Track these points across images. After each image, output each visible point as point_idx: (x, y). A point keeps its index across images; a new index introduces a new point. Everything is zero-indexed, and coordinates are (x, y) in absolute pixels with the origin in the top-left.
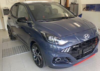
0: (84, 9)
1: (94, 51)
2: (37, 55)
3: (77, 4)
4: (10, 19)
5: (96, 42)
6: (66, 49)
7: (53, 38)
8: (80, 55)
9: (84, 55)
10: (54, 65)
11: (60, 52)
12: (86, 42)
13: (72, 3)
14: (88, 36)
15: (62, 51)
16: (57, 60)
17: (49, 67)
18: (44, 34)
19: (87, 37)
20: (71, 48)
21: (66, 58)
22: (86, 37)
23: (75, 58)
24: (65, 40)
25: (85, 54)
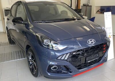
0: (98, 12)
1: (101, 61)
2: (33, 61)
3: (90, 6)
4: (9, 20)
5: (104, 49)
6: (63, 55)
7: (49, 42)
8: (82, 64)
9: (88, 65)
10: (49, 74)
11: (57, 59)
12: (90, 49)
13: (84, 5)
14: (93, 41)
15: (59, 58)
16: (53, 69)
17: (44, 76)
18: (40, 37)
19: (92, 43)
20: (70, 54)
21: (65, 66)
22: (90, 42)
23: (76, 67)
24: (64, 45)
25: (90, 63)
